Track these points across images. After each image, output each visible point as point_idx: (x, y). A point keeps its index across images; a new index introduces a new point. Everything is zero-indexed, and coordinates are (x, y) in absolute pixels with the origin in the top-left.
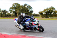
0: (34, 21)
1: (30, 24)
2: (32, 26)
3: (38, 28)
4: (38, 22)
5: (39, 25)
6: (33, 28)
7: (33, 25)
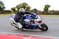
0: (36, 17)
1: (31, 21)
2: (33, 24)
3: (40, 27)
4: (41, 20)
5: (42, 23)
6: (34, 26)
7: (35, 22)
